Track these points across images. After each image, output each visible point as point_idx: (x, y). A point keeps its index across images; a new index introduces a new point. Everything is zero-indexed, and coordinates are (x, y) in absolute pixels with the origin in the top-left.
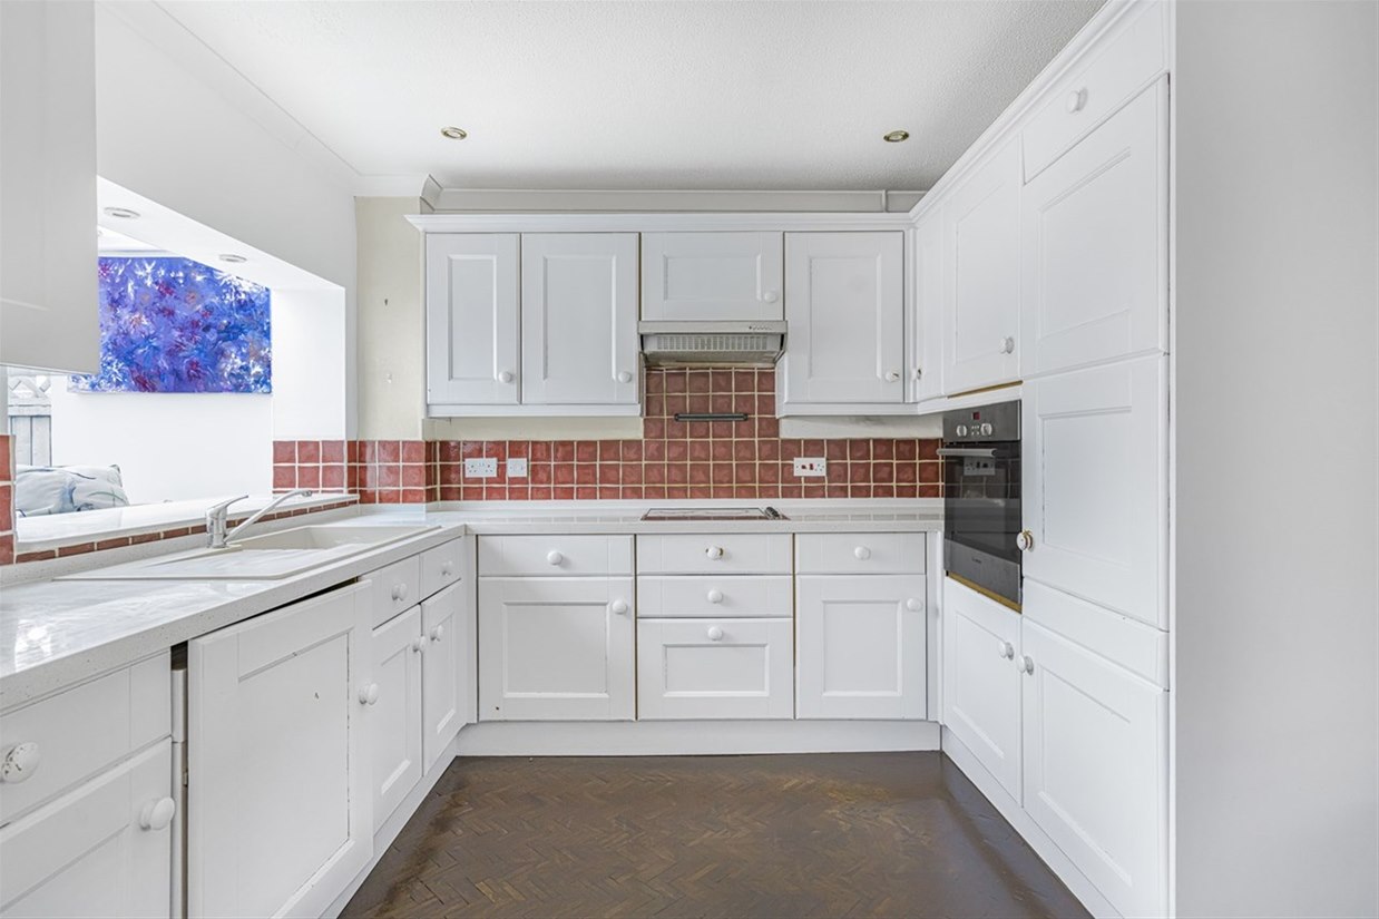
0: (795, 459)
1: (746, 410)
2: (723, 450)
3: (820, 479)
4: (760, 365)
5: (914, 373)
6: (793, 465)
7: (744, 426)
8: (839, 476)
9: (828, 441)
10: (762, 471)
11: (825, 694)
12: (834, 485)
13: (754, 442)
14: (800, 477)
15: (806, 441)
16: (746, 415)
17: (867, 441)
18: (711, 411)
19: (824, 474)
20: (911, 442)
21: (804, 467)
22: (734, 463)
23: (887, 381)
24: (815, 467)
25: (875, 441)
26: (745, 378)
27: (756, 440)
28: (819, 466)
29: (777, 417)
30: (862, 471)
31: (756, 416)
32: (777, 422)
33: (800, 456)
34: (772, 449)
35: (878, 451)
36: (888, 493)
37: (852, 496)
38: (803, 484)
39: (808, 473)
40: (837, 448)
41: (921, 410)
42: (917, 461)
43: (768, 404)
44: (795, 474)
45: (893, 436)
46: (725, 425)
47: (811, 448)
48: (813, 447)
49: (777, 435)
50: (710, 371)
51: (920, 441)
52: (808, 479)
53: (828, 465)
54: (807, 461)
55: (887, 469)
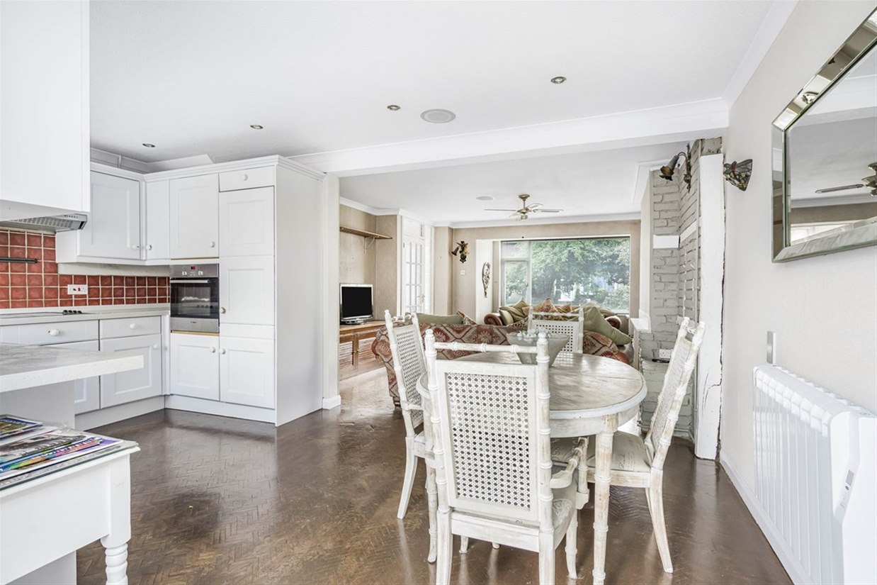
0: (69, 285)
1: (36, 257)
2: (19, 280)
3: (85, 296)
4: (45, 232)
5: (148, 247)
6: (67, 289)
7: (34, 266)
8: (95, 294)
9: (88, 276)
10: (47, 292)
11: (117, 393)
12: (92, 299)
13: (41, 276)
14: (71, 295)
15: (75, 276)
16: (36, 260)
17: (111, 277)
18: (9, 256)
19: (86, 293)
20: (133, 278)
21: (74, 290)
22: (27, 287)
23: (133, 249)
24: (81, 289)
25: (114, 277)
26: (33, 239)
27: (43, 274)
28: (84, 289)
29: (57, 262)
30: (108, 292)
31: (43, 261)
32: (56, 265)
33: (71, 283)
34: (53, 279)
35: (116, 282)
36: (121, 302)
37: (102, 304)
38: (74, 299)
39: (77, 293)
40: (94, 280)
41: (147, 263)
42: (136, 287)
43: (51, 254)
44: (69, 293)
45: (123, 275)
46: (21, 265)
47: (78, 279)
48: (80, 279)
49: (56, 272)
50: (9, 232)
51: (137, 277)
52: (76, 296)
53: (89, 289)
54: (76, 287)
55: (121, 291)
